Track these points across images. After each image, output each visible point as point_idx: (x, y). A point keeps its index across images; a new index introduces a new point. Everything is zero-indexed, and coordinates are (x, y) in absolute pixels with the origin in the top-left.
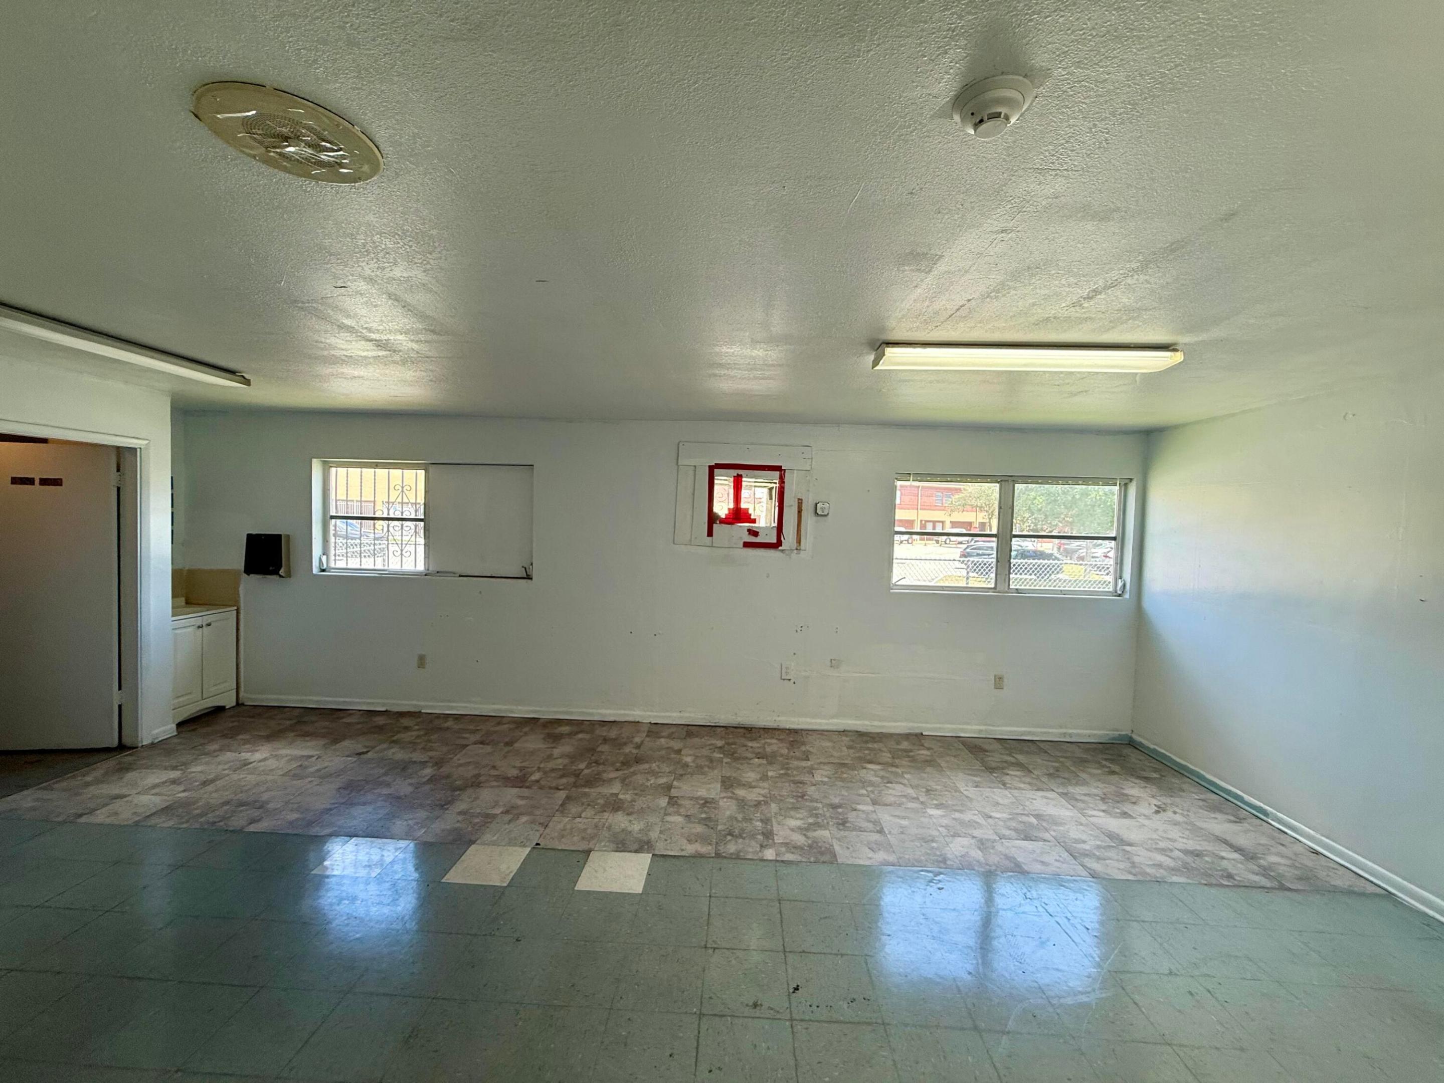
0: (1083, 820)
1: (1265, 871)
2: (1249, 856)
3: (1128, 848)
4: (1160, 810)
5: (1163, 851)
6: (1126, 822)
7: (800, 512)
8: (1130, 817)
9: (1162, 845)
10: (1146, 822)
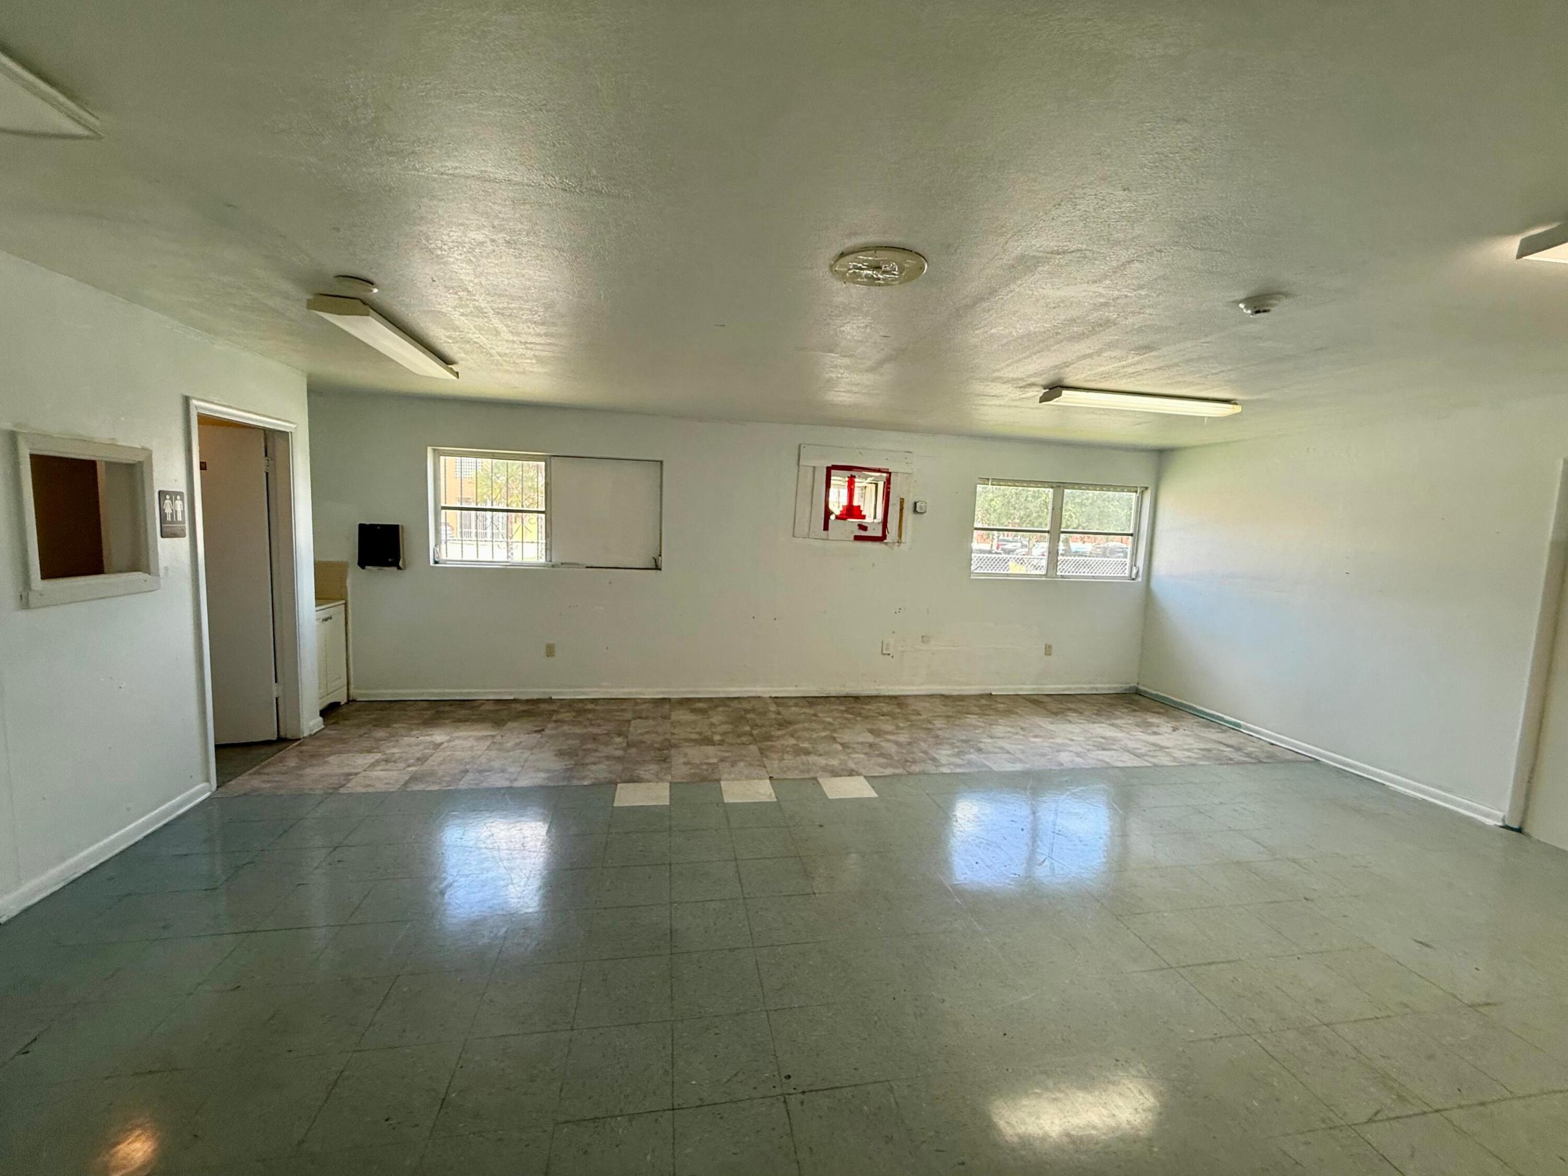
0: (1132, 737)
1: (1249, 755)
2: (1238, 749)
3: (1167, 750)
4: (1175, 729)
5: (1188, 750)
6: (1158, 737)
7: (901, 510)
8: (1159, 734)
9: (1186, 747)
10: (1170, 736)
